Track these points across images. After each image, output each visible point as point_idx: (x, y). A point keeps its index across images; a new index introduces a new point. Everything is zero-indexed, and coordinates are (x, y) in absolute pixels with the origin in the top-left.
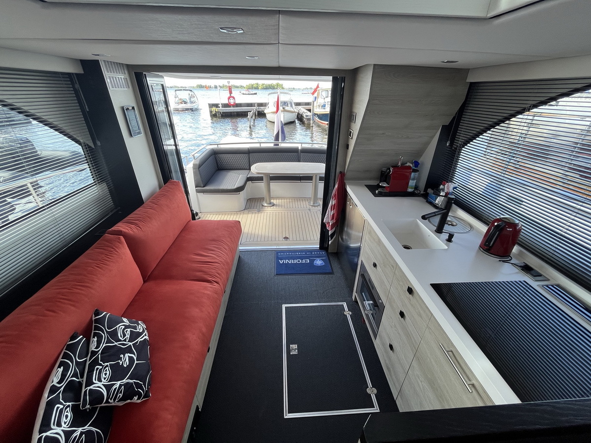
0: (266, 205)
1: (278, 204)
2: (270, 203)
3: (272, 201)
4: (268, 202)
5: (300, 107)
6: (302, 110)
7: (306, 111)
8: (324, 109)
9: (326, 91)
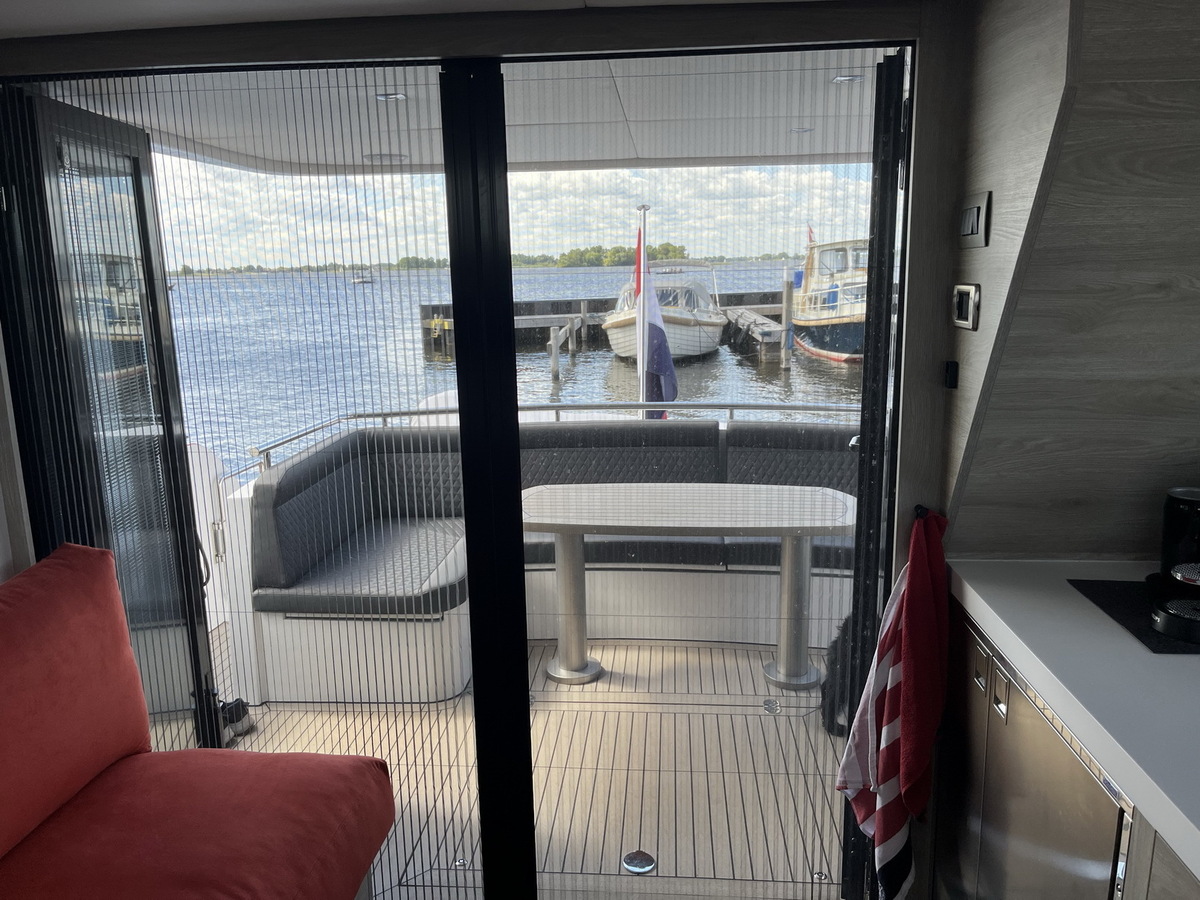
0: (563, 673)
1: (619, 669)
2: (583, 667)
3: (595, 655)
4: (575, 660)
5: (741, 310)
6: (748, 317)
7: (761, 320)
8: (833, 308)
9: (838, 250)
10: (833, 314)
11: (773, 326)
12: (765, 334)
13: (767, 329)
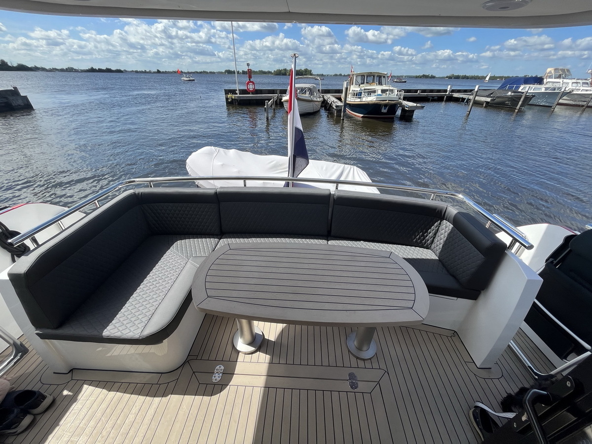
0: (240, 345)
5: (328, 95)
6: (331, 99)
7: (336, 100)
8: (360, 98)
9: (362, 76)
10: (359, 100)
11: (339, 104)
12: (337, 106)
13: (337, 104)
